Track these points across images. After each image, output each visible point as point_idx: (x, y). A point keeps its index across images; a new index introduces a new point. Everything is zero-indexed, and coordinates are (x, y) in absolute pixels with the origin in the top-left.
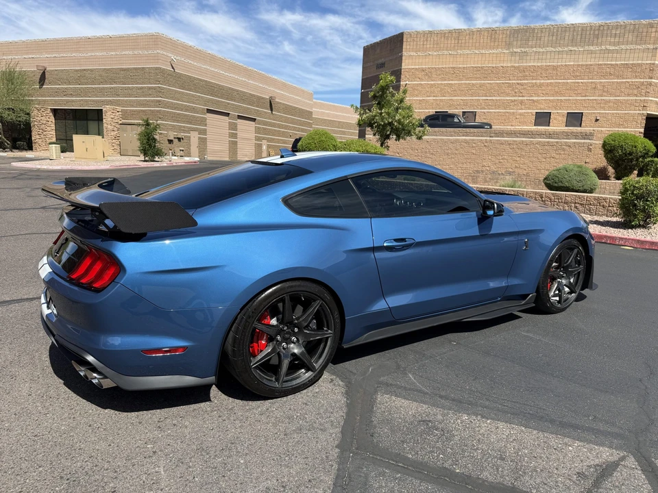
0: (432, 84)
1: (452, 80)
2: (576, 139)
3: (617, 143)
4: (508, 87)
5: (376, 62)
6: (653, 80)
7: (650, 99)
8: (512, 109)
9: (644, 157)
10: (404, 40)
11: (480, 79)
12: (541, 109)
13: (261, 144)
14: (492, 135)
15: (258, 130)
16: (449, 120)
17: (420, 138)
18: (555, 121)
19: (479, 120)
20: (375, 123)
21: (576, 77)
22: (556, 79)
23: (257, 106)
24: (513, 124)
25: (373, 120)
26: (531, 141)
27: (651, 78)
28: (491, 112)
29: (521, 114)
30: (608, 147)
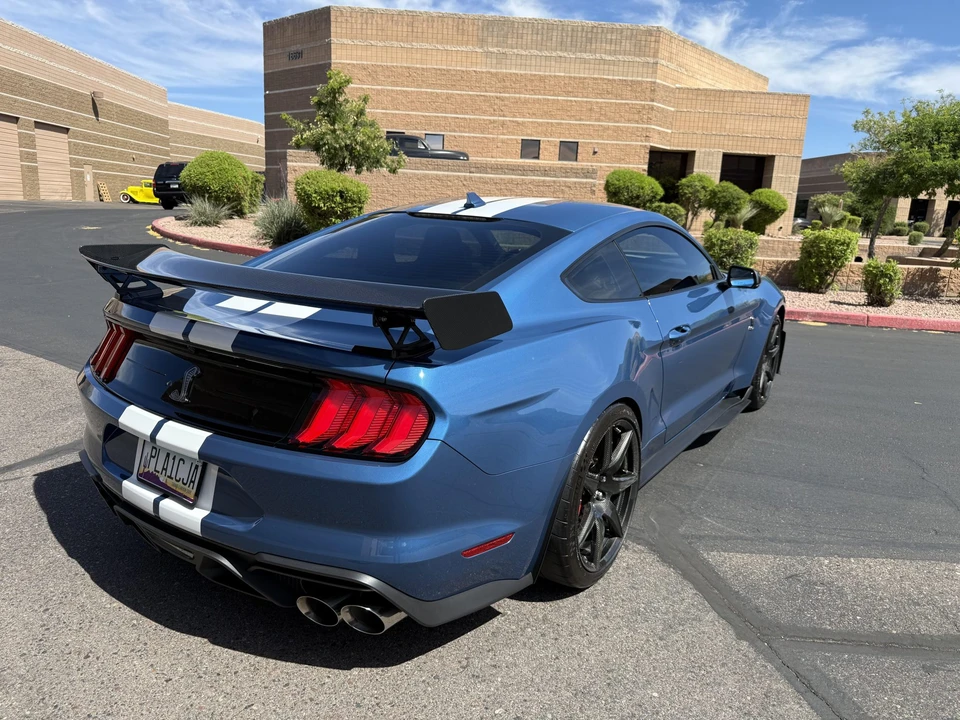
0: (378, 90)
1: (407, 87)
2: (577, 177)
3: (622, 184)
4: (484, 101)
5: (287, 49)
6: (655, 104)
7: (653, 127)
8: (491, 134)
9: (651, 201)
10: (332, 19)
11: (445, 87)
12: (528, 135)
13: (83, 173)
14: (472, 169)
15: (73, 149)
16: (408, 144)
17: (393, 171)
18: (546, 154)
19: (450, 148)
20: (325, 144)
21: (568, 93)
22: (545, 94)
23: (70, 108)
24: (494, 154)
25: (322, 139)
26: (523, 180)
27: (653, 101)
28: (464, 137)
29: (503, 142)
30: (611, 189)
